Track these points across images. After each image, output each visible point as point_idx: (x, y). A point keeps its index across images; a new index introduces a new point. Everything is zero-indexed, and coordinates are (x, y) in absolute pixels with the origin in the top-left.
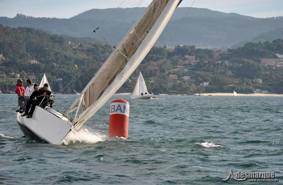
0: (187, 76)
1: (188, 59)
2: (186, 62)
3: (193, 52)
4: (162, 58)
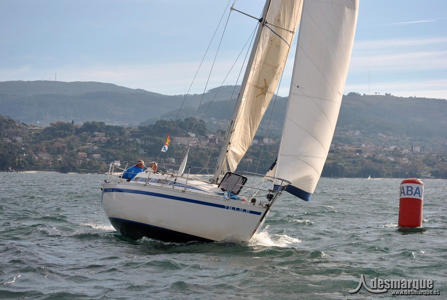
0: (97, 153)
1: (98, 136)
2: (96, 139)
3: (102, 129)
4: (70, 135)
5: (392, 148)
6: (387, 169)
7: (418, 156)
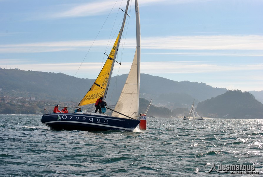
5: (20, 98)
6: (18, 109)
7: (34, 102)
